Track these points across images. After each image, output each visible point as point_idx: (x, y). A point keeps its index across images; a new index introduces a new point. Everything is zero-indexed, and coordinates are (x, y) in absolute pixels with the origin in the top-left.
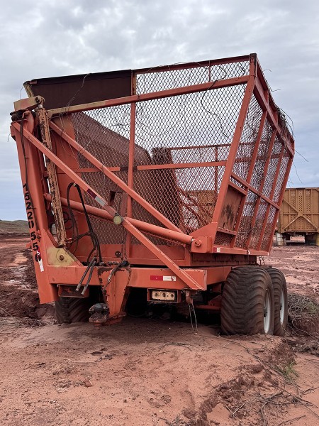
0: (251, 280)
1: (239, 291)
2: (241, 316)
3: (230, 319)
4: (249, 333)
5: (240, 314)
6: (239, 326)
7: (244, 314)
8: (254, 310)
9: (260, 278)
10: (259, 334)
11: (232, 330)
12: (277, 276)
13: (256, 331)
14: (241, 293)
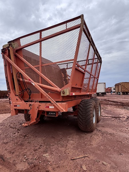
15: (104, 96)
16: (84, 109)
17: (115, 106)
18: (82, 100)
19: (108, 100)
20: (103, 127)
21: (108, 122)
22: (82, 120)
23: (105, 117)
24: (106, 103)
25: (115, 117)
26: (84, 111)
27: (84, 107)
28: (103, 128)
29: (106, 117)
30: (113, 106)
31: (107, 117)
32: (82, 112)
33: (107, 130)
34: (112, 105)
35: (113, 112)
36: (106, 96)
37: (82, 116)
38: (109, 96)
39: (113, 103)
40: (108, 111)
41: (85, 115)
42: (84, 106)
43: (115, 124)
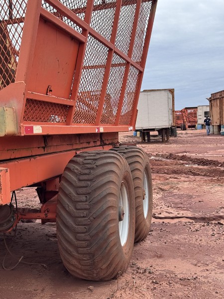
15: (167, 142)
16: (81, 191)
17: (206, 178)
18: (76, 156)
19: (183, 158)
20: (160, 257)
21: (176, 237)
22: (75, 233)
23: (166, 221)
24: (176, 167)
25: (203, 219)
26: (83, 198)
27: (83, 184)
28: (159, 261)
29: (172, 218)
30: (198, 178)
31: (176, 221)
32: (75, 202)
33: (172, 269)
34: (195, 174)
35: (197, 199)
36: (175, 142)
37: (74, 218)
38: (187, 142)
39: (201, 167)
40: (180, 196)
41: (85, 212)
42: (82, 177)
43: (204, 243)
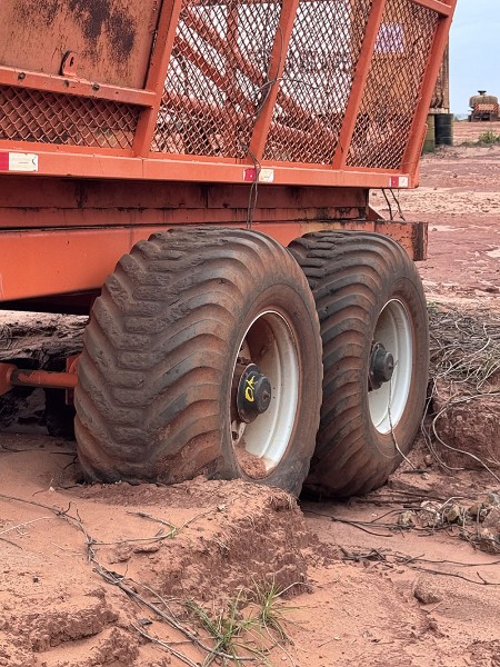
0: (186, 279)
1: (134, 322)
2: (133, 414)
3: (96, 425)
4: (165, 475)
5: (131, 406)
6: (127, 450)
7: (145, 408)
8: (180, 392)
9: (226, 272)
10: (200, 480)
11: (105, 465)
12: (366, 260)
13: (189, 470)
14: (143, 331)
